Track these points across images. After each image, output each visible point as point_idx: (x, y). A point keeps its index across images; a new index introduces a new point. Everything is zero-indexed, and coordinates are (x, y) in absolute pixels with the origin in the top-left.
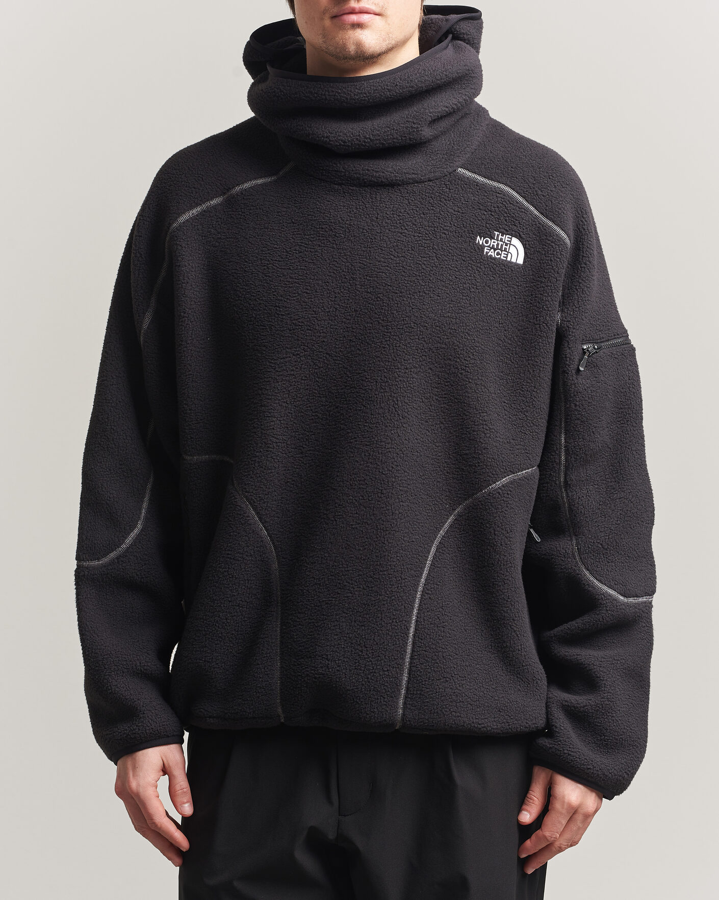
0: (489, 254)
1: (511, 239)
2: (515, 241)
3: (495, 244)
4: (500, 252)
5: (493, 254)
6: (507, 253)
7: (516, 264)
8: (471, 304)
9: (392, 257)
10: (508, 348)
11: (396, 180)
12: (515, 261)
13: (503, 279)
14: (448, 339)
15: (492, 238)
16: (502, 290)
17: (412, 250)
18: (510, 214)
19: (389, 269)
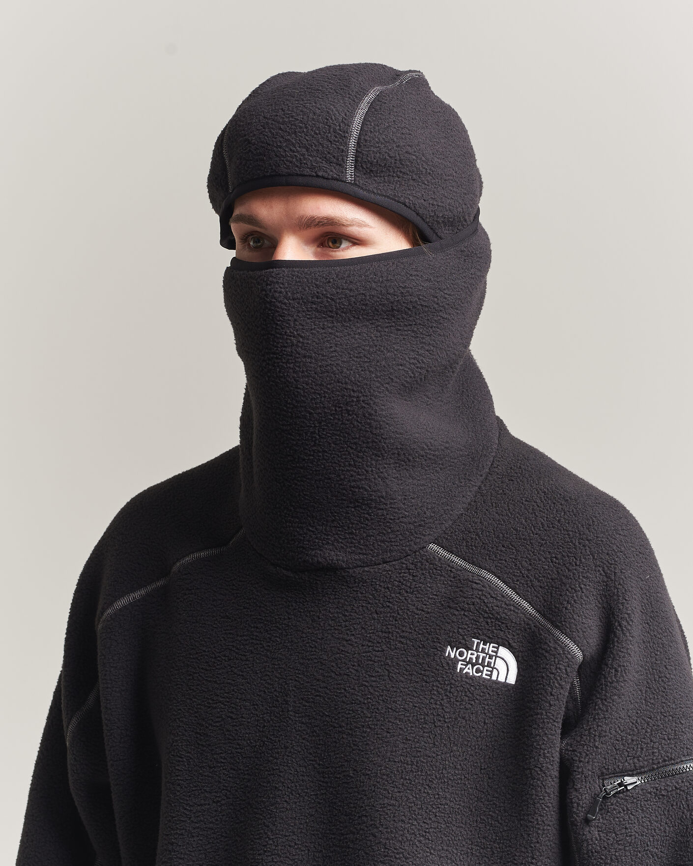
0: (464, 672)
1: (498, 648)
2: (504, 652)
3: (474, 657)
4: (482, 669)
5: (470, 671)
6: (491, 669)
7: (505, 685)
8: (437, 743)
9: (333, 674)
12: (503, 680)
13: (486, 707)
15: (468, 649)
16: (485, 723)
17: (359, 665)
18: (492, 614)
19: (328, 691)
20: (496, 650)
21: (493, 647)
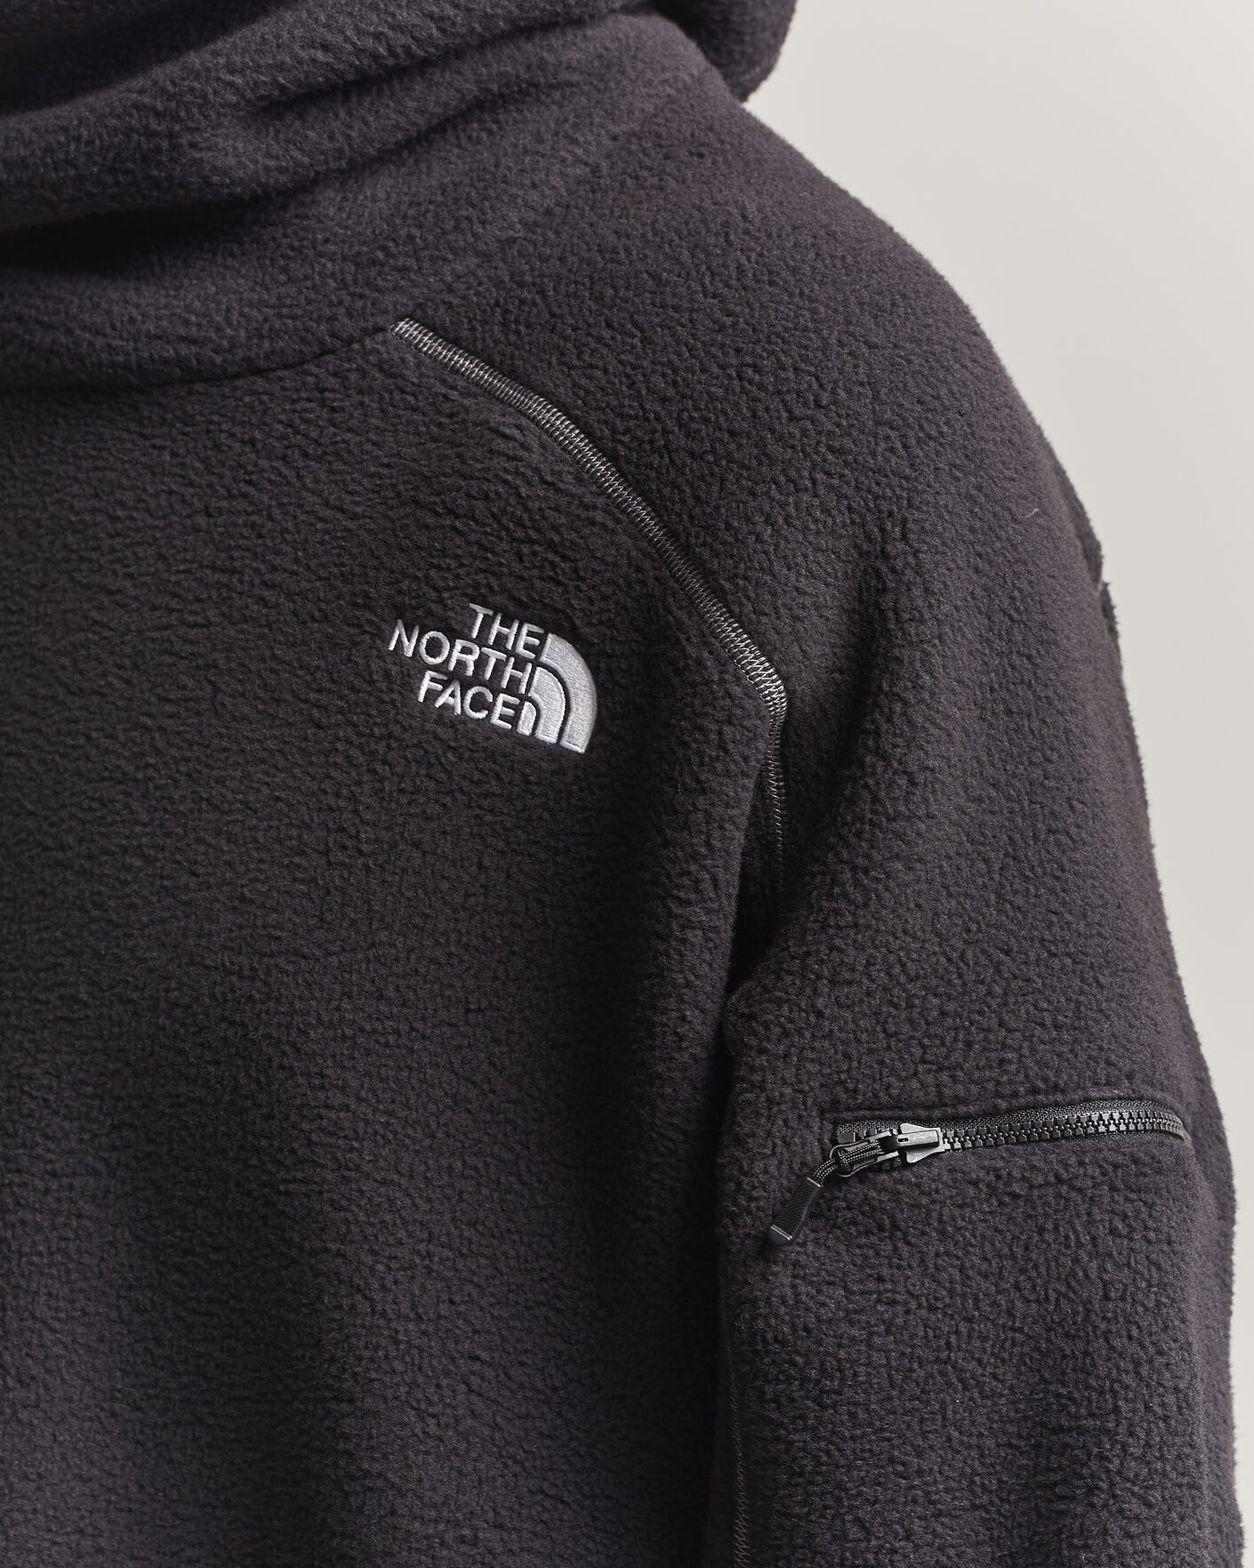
0: (438, 705)
1: (543, 639)
2: (558, 651)
3: (471, 659)
4: (490, 698)
5: (456, 702)
6: (516, 701)
7: (556, 752)
8: (329, 917)
9: (60, 691)
10: (508, 1121)
11: (113, 365)
12: (551, 738)
13: (489, 818)
14: (217, 1063)
15: (456, 633)
16: (480, 866)
17: (136, 666)
18: (539, 531)
19: (40, 742)
20: (537, 642)
21: (530, 634)
